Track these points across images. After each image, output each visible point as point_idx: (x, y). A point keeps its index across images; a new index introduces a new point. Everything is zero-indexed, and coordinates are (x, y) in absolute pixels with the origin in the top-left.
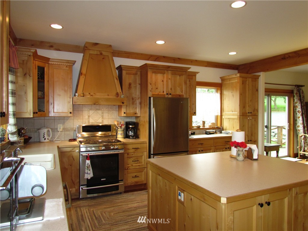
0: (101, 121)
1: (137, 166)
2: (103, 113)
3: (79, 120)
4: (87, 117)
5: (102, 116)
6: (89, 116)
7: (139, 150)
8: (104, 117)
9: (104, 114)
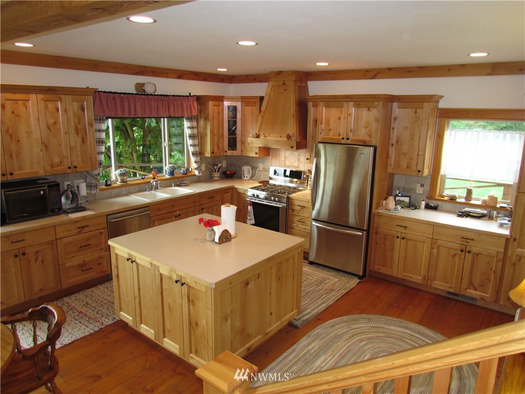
0: (297, 165)
1: (302, 228)
2: (299, 155)
3: (276, 161)
4: (284, 158)
5: (299, 159)
6: (285, 158)
7: (305, 209)
8: (300, 160)
9: (301, 157)
